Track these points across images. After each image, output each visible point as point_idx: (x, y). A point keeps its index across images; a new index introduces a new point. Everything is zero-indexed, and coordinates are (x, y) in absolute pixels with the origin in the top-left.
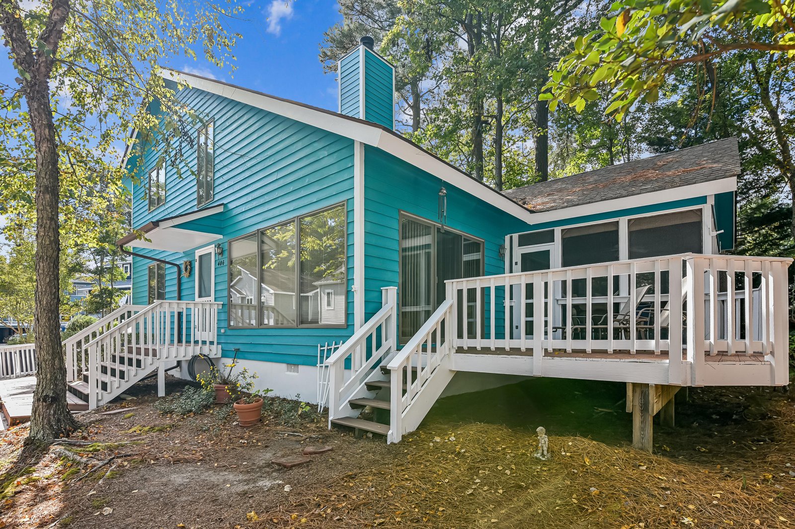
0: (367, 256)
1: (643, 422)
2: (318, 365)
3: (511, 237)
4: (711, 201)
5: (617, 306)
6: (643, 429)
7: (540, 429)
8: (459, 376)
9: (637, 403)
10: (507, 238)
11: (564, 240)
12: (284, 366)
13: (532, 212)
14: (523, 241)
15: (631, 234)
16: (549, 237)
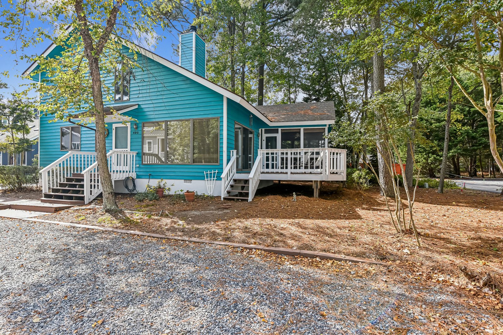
0: (228, 134)
1: (316, 191)
2: (206, 179)
3: (262, 130)
4: (328, 126)
5: (300, 158)
6: (316, 193)
7: (294, 193)
8: (261, 181)
9: (315, 186)
10: (260, 130)
11: (282, 133)
12: (183, 181)
13: (271, 121)
14: (267, 132)
15: (304, 133)
16: (277, 131)
